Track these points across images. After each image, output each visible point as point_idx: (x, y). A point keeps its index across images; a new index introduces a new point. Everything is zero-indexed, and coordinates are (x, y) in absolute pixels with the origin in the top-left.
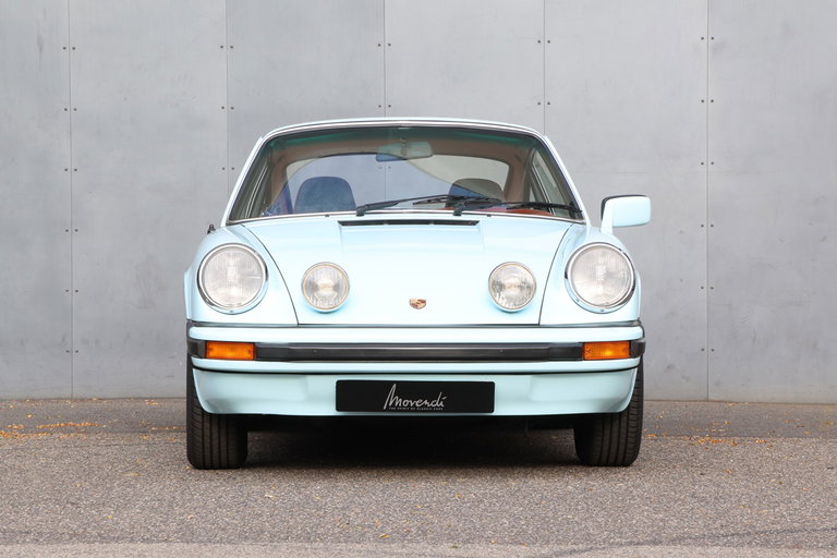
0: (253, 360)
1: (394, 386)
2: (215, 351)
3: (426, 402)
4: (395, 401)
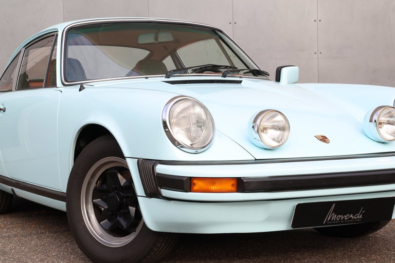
0: (237, 192)
1: (334, 204)
2: (199, 185)
3: (351, 216)
4: (332, 216)
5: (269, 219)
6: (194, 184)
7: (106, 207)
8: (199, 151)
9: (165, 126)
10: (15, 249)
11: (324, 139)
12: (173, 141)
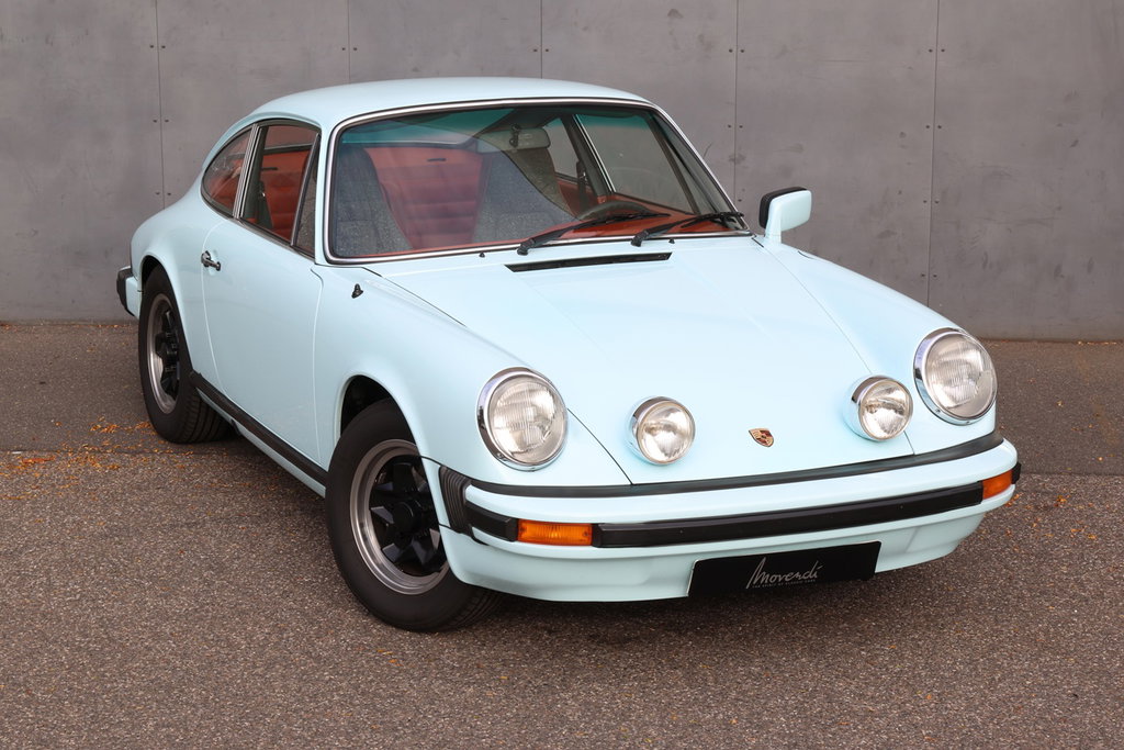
0: (591, 545)
1: (764, 560)
2: (530, 531)
3: (797, 575)
4: (761, 577)
5: (653, 582)
6: (523, 530)
7: (392, 522)
8: (537, 467)
9: (481, 420)
10: (238, 558)
11: (764, 437)
12: (494, 450)
